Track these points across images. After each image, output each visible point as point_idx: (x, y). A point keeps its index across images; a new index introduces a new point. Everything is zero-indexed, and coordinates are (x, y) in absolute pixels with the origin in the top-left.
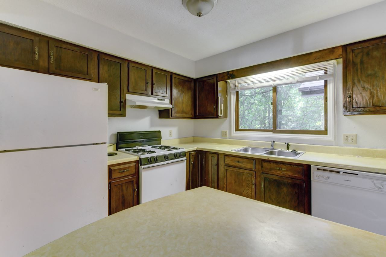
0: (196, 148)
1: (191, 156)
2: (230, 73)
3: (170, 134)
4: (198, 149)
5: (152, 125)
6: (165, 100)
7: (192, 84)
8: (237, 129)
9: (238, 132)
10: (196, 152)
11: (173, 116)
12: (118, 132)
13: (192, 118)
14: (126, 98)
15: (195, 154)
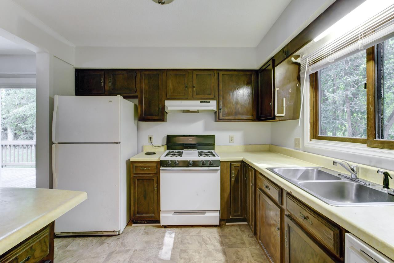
0: (242, 158)
1: (233, 167)
2: (285, 50)
3: (231, 139)
4: (244, 160)
5: (206, 129)
6: (210, 101)
7: (253, 78)
8: (315, 136)
9: (315, 141)
10: (241, 164)
11: (220, 119)
12: (169, 134)
13: (253, 121)
14: (165, 104)
15: (239, 165)
